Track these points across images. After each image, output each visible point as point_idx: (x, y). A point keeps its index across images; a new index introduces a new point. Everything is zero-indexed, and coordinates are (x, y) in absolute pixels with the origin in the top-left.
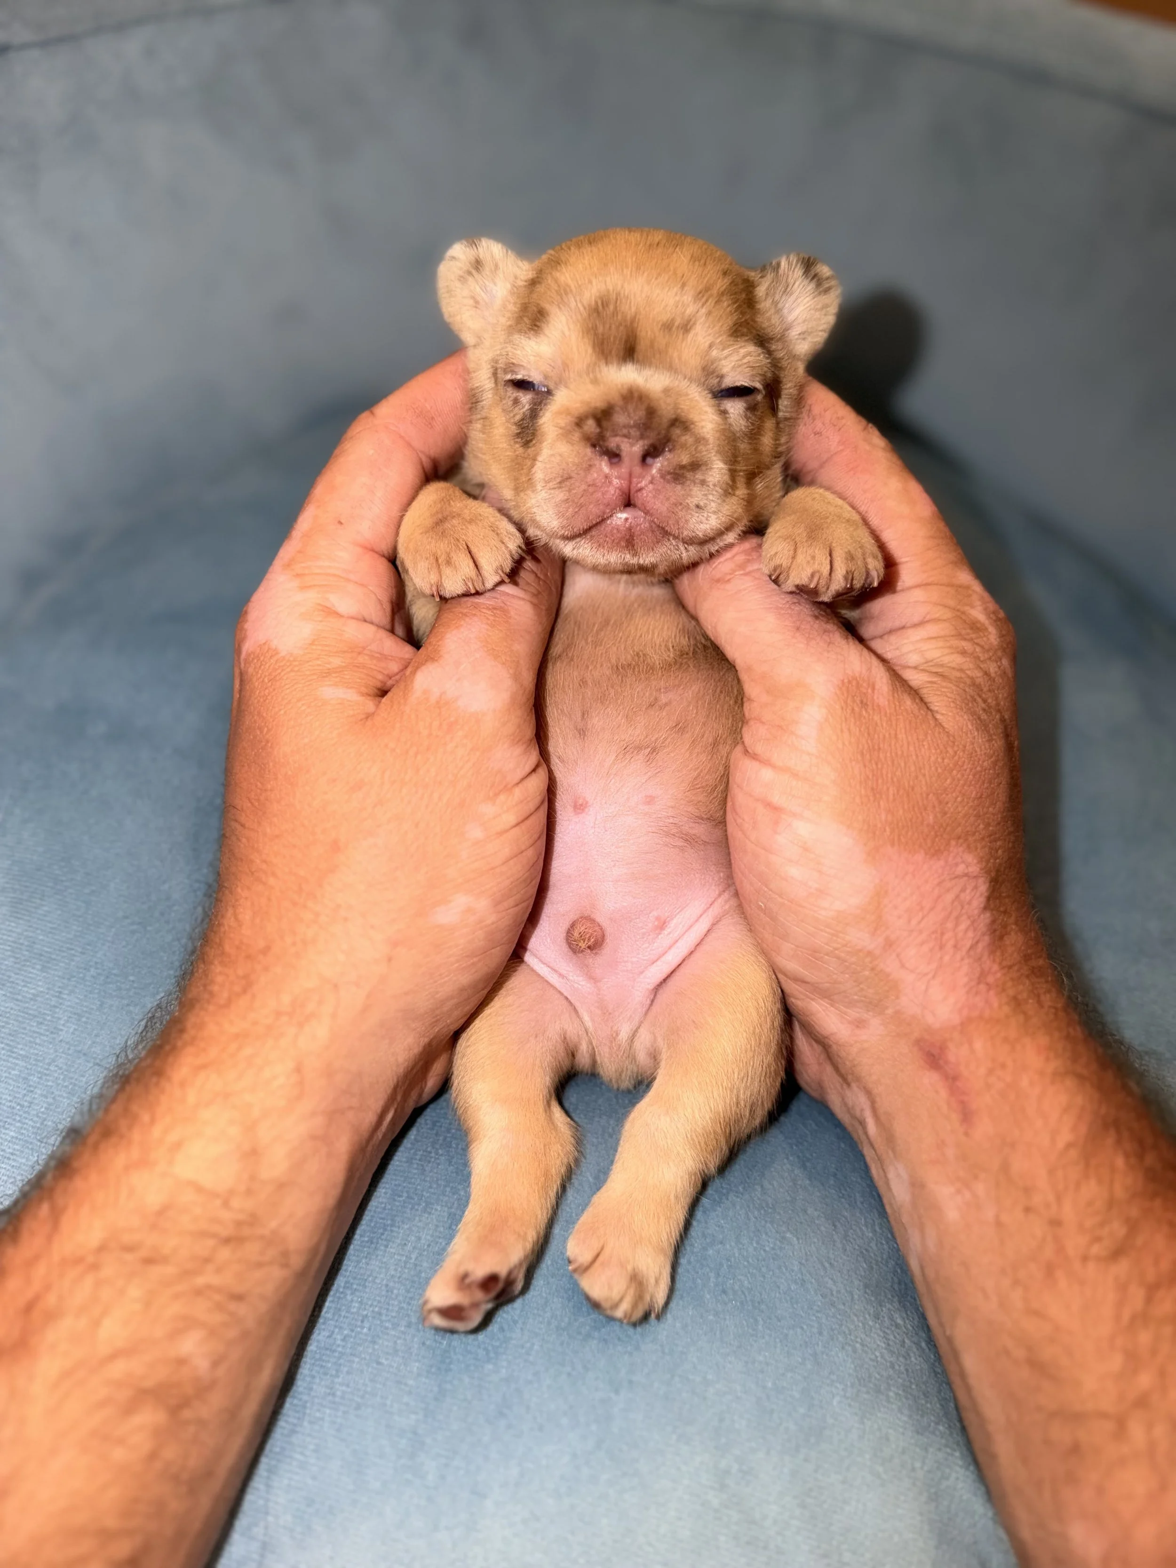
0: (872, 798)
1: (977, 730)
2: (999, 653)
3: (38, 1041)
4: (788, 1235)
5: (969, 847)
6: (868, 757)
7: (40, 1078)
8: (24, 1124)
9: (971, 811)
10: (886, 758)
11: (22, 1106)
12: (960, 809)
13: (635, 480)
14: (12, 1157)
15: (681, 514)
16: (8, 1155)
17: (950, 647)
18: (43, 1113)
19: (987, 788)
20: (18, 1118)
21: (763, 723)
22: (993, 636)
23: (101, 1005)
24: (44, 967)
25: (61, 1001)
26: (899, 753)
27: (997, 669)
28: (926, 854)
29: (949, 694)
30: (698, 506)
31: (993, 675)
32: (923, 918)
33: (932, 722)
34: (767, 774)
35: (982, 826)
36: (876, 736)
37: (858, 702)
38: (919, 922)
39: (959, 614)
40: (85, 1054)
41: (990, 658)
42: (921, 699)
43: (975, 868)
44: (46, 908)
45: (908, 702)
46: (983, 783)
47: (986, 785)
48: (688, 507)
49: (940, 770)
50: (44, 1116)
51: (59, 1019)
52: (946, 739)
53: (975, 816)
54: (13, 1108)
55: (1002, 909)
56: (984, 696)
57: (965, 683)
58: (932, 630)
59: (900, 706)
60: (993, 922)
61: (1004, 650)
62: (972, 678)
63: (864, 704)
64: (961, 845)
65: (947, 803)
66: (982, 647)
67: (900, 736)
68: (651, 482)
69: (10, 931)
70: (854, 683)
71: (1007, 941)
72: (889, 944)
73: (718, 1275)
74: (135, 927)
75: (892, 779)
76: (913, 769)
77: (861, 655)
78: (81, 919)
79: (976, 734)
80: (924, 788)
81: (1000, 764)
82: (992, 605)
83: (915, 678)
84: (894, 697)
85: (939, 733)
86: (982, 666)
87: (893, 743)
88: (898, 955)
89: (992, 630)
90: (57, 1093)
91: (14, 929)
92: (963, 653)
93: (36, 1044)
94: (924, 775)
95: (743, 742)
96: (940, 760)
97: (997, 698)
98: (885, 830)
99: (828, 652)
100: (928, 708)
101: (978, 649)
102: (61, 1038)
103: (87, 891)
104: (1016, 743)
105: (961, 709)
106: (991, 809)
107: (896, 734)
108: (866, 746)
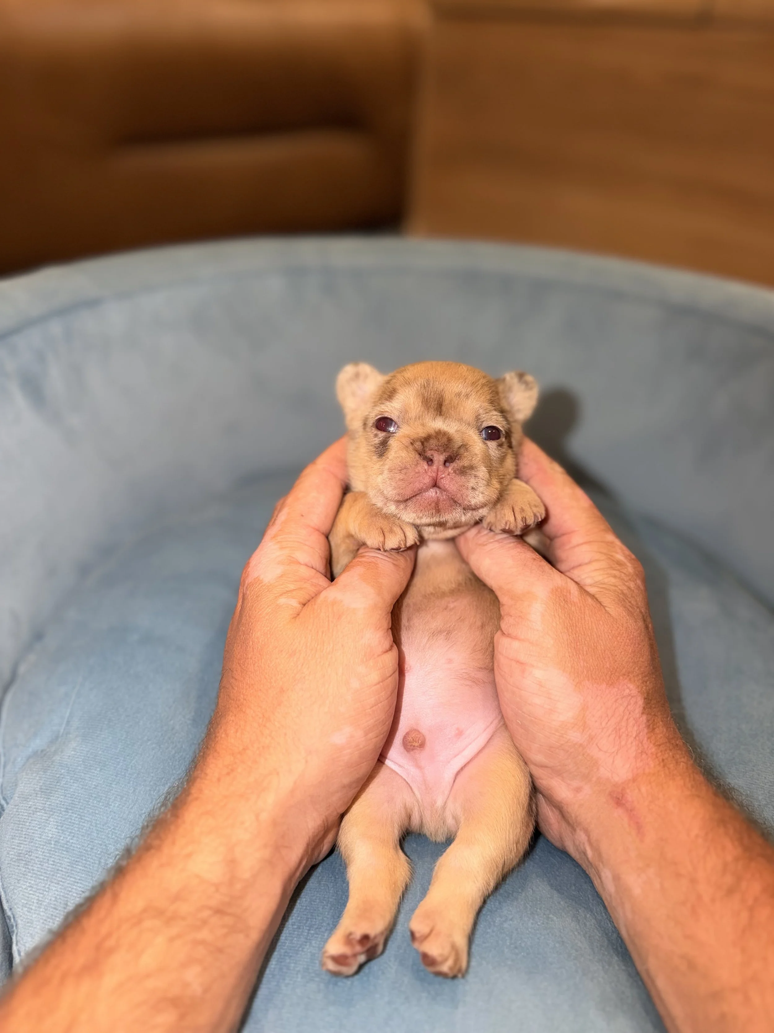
0: (575, 654)
1: (628, 616)
2: (635, 577)
3: (97, 812)
4: (551, 916)
5: (630, 679)
6: (570, 630)
7: (98, 834)
8: (88, 861)
9: (630, 660)
10: (580, 630)
11: (87, 851)
12: (623, 658)
13: (439, 473)
14: (79, 881)
15: (464, 491)
16: (77, 881)
17: (608, 574)
18: (99, 854)
19: (637, 647)
20: (84, 858)
21: (511, 616)
22: (630, 568)
23: (134, 791)
24: (101, 769)
25: (111, 788)
26: (587, 627)
27: (634, 585)
28: (607, 685)
29: (611, 597)
30: (473, 488)
31: (633, 589)
32: (609, 721)
33: (604, 611)
34: (516, 644)
35: (637, 668)
36: (574, 618)
37: (562, 600)
38: (607, 723)
39: (609, 556)
40: (124, 819)
41: (630, 580)
42: (597, 600)
43: (635, 692)
44: (103, 736)
45: (590, 600)
46: (635, 644)
47: (637, 646)
48: (467, 489)
49: (610, 637)
50: (100, 856)
51: (110, 799)
52: (612, 620)
53: (632, 663)
54: (81, 852)
55: (653, 714)
56: (629, 599)
57: (618, 592)
58: (595, 565)
59: (585, 602)
60: (648, 721)
61: (637, 575)
62: (621, 590)
63: (566, 602)
64: (626, 679)
65: (616, 656)
66: (625, 574)
67: (586, 619)
68: (449, 475)
69: (82, 750)
70: (559, 590)
71: (657, 731)
72: (591, 738)
73: (511, 939)
74: (154, 745)
75: (585, 642)
76: (595, 636)
77: (561, 577)
78: (123, 742)
79: (628, 617)
80: (603, 647)
81: (643, 634)
82: (628, 552)
83: (592, 590)
84: (581, 597)
85: (608, 616)
86: (626, 584)
87: (583, 622)
88: (597, 745)
89: (629, 564)
90: (107, 842)
91: (84, 749)
92: (615, 577)
93: (96, 814)
94: (602, 640)
95: (501, 630)
96: (610, 631)
97: (636, 601)
98: (584, 672)
99: (543, 575)
100: (601, 604)
101: (623, 575)
102: (111, 810)
103: (127, 725)
104: (650, 625)
105: (618, 604)
106: (641, 659)
107: (584, 617)
108: (569, 624)
